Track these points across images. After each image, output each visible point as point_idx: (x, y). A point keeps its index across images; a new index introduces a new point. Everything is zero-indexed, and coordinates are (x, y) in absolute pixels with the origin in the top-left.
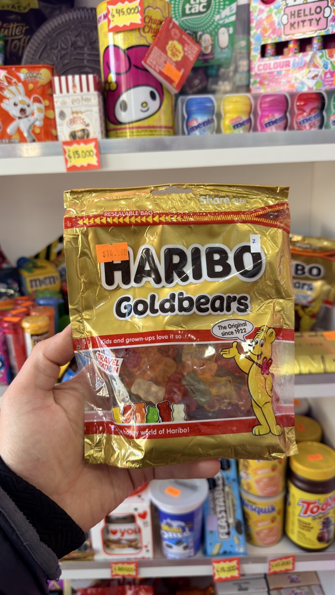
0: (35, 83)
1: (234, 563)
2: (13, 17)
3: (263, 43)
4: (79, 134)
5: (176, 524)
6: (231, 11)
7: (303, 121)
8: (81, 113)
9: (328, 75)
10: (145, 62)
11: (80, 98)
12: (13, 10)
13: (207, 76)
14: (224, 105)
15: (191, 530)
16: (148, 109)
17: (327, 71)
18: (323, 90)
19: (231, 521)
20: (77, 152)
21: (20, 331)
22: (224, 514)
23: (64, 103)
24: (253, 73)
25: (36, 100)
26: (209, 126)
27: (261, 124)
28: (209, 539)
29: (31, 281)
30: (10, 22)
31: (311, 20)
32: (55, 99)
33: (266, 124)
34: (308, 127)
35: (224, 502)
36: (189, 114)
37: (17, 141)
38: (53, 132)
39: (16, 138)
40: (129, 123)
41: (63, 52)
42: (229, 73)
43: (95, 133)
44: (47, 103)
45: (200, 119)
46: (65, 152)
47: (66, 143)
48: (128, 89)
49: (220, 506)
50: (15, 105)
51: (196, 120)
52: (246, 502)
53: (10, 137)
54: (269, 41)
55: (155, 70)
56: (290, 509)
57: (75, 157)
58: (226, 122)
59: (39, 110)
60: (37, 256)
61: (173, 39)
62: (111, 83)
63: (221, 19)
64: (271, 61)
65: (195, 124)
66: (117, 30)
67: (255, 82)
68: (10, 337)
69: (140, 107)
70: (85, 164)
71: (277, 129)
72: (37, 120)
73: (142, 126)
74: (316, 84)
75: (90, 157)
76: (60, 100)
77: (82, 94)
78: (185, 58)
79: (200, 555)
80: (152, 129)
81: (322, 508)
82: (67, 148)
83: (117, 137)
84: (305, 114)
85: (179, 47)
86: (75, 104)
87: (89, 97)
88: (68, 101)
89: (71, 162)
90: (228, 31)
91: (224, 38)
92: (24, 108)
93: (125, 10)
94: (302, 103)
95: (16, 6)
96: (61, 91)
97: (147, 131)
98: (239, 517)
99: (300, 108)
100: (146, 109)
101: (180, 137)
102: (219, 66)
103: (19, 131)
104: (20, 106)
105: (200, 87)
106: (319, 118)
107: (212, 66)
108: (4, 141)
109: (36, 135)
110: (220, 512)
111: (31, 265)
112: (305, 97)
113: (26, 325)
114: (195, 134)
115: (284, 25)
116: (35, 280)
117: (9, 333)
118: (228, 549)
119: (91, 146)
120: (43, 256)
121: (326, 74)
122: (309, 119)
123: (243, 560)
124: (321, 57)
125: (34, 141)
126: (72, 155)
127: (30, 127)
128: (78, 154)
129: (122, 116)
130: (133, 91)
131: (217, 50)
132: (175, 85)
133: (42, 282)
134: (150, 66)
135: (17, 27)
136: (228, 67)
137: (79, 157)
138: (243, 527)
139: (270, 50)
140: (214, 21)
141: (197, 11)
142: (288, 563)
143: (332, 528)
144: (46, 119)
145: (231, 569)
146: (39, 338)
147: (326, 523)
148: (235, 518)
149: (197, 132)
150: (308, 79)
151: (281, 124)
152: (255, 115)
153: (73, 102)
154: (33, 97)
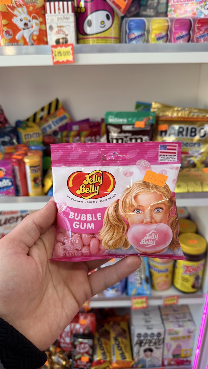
0: (34, 6)
1: (144, 300)
4: (61, 41)
7: (200, 37)
8: (63, 27)
11: (63, 17)
13: (140, 6)
14: (152, 25)
16: (105, 26)
19: (143, 276)
20: (60, 52)
21: (22, 164)
22: (138, 273)
23: (52, 20)
24: (170, 4)
25: (34, 18)
26: (142, 38)
27: (174, 38)
28: (130, 286)
29: (25, 135)
32: (47, 18)
33: (177, 38)
34: (202, 41)
36: (130, 29)
37: (22, 44)
38: (45, 39)
39: (22, 42)
40: (92, 35)
42: (154, 3)
43: (71, 40)
44: (41, 19)
45: (136, 33)
46: (52, 52)
47: (53, 46)
48: (92, 13)
50: (21, 20)
51: (134, 34)
52: (151, 266)
53: (18, 42)
56: (177, 270)
57: (58, 55)
58: (152, 36)
59: (36, 24)
60: (28, 120)
62: (82, 7)
65: (133, 36)
67: (171, 10)
68: (17, 168)
69: (100, 25)
70: (65, 60)
71: (183, 41)
72: (34, 31)
73: (101, 37)
75: (68, 56)
76: (50, 18)
77: (64, 14)
79: (124, 295)
80: (107, 39)
81: (195, 269)
82: (54, 49)
83: (84, 43)
84: (201, 32)
86: (60, 21)
87: (68, 17)
88: (55, 19)
89: (56, 58)
92: (26, 23)
94: (200, 25)
96: (51, 12)
97: (103, 40)
98: (147, 274)
99: (199, 29)
100: (103, 26)
101: (123, 45)
103: (24, 38)
104: (24, 21)
105: (135, 12)
108: (14, 44)
109: (34, 40)
111: (25, 125)
112: (202, 21)
113: (26, 160)
114: (133, 43)
116: (28, 135)
117: (16, 165)
118: (140, 292)
119: (69, 49)
120: (31, 120)
122: (204, 36)
123: (149, 298)
125: (33, 44)
126: (57, 54)
127: (30, 36)
128: (61, 54)
129: (89, 30)
130: (94, 14)
132: (122, 10)
133: (31, 136)
137: (61, 55)
138: (149, 280)
142: (173, 300)
143: (200, 281)
144: (40, 30)
145: (142, 303)
146: (35, 168)
147: (197, 278)
148: (145, 275)
149: (134, 42)
150: (205, 9)
151: (186, 38)
152: (171, 31)
153: (58, 19)
154: (32, 15)
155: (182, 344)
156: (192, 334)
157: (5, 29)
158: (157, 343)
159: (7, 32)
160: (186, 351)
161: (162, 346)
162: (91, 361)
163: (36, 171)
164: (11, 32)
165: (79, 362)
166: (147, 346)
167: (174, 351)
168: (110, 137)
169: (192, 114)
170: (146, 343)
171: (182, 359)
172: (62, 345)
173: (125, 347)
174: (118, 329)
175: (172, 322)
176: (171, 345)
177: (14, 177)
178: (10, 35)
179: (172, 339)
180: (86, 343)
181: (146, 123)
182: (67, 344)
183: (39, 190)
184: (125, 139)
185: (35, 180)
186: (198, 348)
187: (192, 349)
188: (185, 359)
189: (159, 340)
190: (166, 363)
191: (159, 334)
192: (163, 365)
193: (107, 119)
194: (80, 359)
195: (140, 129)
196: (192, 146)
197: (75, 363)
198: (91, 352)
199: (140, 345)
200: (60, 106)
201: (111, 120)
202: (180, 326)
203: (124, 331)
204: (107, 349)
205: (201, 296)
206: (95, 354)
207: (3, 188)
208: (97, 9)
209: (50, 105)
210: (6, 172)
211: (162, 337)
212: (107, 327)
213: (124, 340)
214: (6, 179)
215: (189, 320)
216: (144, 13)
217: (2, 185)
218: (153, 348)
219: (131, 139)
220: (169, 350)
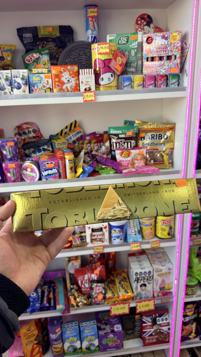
0: (73, 71)
1: (138, 244)
2: (50, 40)
3: (147, 57)
4: (88, 89)
5: (117, 230)
6: (136, 44)
7: (161, 84)
8: (89, 82)
9: (169, 69)
10: (110, 65)
11: (88, 77)
12: (50, 37)
14: (135, 79)
15: (123, 232)
16: (110, 81)
17: (169, 67)
18: (167, 73)
19: (136, 230)
21: (63, 159)
22: (133, 228)
23: (83, 78)
24: (144, 67)
25: (73, 77)
26: (130, 85)
27: (147, 85)
28: (128, 237)
29: (57, 144)
30: (49, 42)
31: (163, 51)
32: (80, 77)
33: (149, 85)
34: (162, 86)
35: (133, 223)
36: (123, 81)
37: (66, 91)
38: (78, 88)
40: (103, 85)
41: (75, 57)
42: (134, 65)
43: (93, 89)
44: (76, 78)
45: (127, 83)
47: (83, 92)
48: (103, 74)
49: (132, 225)
50: (66, 79)
52: (141, 223)
53: (64, 90)
54: (149, 56)
55: (113, 67)
56: (157, 225)
58: (136, 84)
59: (74, 80)
60: (58, 134)
61: (118, 56)
62: (97, 71)
63: (132, 47)
64: (150, 63)
65: (125, 85)
66: (100, 54)
67: (144, 70)
68: (60, 162)
69: (108, 80)
70: (90, 99)
71: (152, 86)
72: (73, 84)
74: (165, 72)
75: (92, 97)
76: (82, 77)
77: (89, 75)
78: (122, 62)
79: (125, 243)
80: (112, 87)
81: (169, 222)
82: (84, 94)
83: (99, 90)
85: (120, 59)
86: (87, 79)
87: (91, 76)
88: (85, 78)
89: (85, 99)
90: (134, 51)
91: (133, 53)
92: (69, 80)
93: (104, 47)
94: (161, 78)
95: (51, 35)
96: (82, 74)
97: (110, 88)
98: (139, 229)
99: (160, 80)
100: (109, 80)
101: (120, 90)
102: (131, 63)
103: (67, 88)
104: (67, 79)
106: (166, 83)
107: (129, 63)
108: (62, 91)
110: (132, 227)
111: (56, 138)
112: (161, 76)
113: (66, 157)
115: (155, 51)
116: (59, 144)
117: (60, 160)
118: (136, 240)
119: (93, 93)
121: (168, 68)
122: (163, 83)
123: (141, 243)
124: (167, 63)
125: (72, 91)
126: (86, 96)
127: (71, 87)
129: (102, 83)
130: (104, 75)
131: (130, 57)
132: (119, 72)
133: (61, 144)
134: (112, 66)
135: (52, 44)
136: (134, 63)
137: (88, 97)
138: (140, 232)
139: (150, 59)
140: (129, 47)
141: (123, 43)
142: (157, 243)
143: (173, 230)
144: (76, 84)
145: (137, 246)
146: (71, 161)
147: (171, 228)
148: (137, 229)
149: (126, 88)
150: (163, 70)
151: (154, 85)
152: (145, 82)
153: (86, 78)
154: (72, 76)
155: (165, 278)
156: (171, 271)
157: (57, 83)
158: (149, 280)
159: (58, 85)
160: (168, 284)
161: (152, 281)
162: (104, 298)
163: (72, 163)
164: (60, 85)
165: (96, 299)
166: (142, 282)
167: (160, 285)
168: (112, 142)
169: (159, 126)
170: (141, 280)
171: (166, 291)
172: (83, 290)
173: (127, 286)
174: (120, 277)
175: (157, 264)
176: (158, 280)
177: (59, 167)
178: (59, 86)
179: (158, 275)
180: (100, 286)
181: (133, 132)
182: (87, 288)
183: (73, 174)
184: (121, 143)
185: (71, 169)
186: (176, 279)
187: (172, 282)
188: (168, 291)
189: (150, 277)
190: (156, 295)
191: (150, 272)
192: (154, 296)
193: (110, 131)
194: (97, 297)
195: (130, 136)
196: (160, 145)
197: (93, 300)
198: (104, 292)
199: (138, 282)
200: (77, 125)
201: (112, 132)
202: (163, 266)
203: (125, 278)
204: (114, 290)
205: (174, 240)
206: (107, 294)
207: (53, 174)
208: (105, 72)
209: (71, 124)
210: (54, 164)
211: (152, 274)
212: (112, 278)
213: (125, 283)
214: (54, 169)
215: (168, 262)
216: (129, 70)
217: (52, 172)
218: (146, 283)
219: (124, 143)
220: (157, 285)
